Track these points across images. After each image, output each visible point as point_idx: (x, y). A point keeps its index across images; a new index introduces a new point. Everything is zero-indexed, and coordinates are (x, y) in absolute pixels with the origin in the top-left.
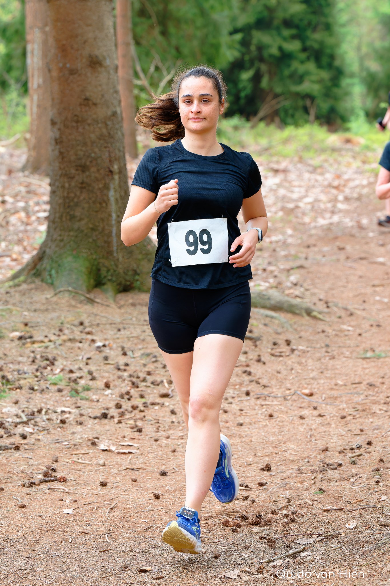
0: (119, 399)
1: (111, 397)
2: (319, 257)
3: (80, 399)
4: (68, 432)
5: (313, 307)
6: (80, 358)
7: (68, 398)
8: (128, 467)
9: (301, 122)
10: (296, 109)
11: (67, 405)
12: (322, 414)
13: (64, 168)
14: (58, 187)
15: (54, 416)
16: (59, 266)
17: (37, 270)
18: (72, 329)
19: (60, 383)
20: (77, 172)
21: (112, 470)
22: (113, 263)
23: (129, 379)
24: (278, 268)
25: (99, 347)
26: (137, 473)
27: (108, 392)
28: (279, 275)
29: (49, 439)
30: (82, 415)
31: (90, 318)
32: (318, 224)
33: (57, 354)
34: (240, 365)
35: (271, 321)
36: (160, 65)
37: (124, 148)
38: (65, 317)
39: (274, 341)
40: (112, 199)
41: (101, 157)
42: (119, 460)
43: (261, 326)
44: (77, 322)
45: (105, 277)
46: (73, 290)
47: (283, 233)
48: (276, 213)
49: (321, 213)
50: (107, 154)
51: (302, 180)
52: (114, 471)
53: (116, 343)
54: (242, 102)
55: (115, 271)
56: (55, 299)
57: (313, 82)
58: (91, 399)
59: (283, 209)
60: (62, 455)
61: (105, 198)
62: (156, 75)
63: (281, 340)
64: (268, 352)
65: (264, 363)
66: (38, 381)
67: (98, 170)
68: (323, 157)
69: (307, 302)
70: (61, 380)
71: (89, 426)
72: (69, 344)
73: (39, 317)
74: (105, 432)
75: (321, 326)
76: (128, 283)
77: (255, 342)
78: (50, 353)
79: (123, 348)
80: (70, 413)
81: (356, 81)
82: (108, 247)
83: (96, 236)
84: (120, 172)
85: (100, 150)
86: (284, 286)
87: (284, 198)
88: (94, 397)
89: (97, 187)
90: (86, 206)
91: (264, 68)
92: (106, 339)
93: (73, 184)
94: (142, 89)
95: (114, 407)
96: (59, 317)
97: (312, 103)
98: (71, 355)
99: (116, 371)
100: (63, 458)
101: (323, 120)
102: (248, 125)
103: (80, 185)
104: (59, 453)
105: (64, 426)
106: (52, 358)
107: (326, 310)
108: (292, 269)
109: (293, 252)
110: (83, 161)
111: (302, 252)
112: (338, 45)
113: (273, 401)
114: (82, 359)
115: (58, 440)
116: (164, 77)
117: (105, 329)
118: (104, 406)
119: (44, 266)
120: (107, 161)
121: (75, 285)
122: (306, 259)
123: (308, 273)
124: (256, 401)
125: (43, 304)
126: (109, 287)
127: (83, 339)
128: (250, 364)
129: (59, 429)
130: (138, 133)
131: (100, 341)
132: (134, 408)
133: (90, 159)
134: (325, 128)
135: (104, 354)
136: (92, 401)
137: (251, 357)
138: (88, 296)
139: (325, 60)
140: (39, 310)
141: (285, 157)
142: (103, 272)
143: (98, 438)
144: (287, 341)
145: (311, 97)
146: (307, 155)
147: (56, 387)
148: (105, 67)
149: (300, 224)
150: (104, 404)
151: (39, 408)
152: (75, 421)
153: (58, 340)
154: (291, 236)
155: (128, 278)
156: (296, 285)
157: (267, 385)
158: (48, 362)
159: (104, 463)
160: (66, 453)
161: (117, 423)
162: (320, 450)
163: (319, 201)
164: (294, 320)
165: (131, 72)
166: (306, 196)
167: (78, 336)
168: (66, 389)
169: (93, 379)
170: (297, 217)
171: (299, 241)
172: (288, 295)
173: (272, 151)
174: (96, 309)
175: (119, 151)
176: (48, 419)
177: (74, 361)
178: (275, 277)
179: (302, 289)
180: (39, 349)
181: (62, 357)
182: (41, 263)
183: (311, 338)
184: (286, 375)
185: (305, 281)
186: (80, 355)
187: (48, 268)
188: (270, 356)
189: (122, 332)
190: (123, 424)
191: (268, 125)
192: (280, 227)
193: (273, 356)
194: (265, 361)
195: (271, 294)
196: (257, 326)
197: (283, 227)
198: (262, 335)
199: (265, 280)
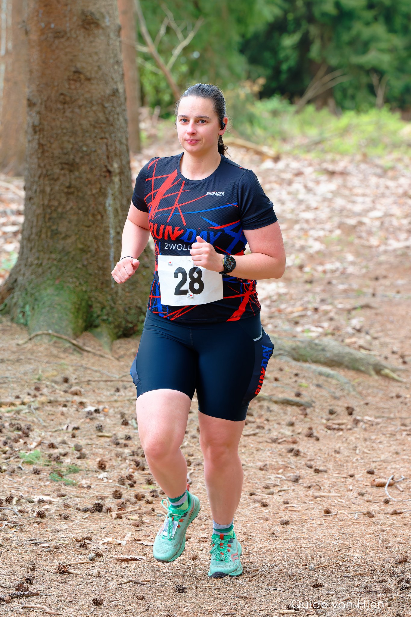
0: (117, 485)
1: (108, 482)
2: (391, 294)
3: (65, 485)
4: (48, 529)
5: (384, 363)
6: (65, 427)
7: (48, 483)
8: (131, 579)
9: (364, 106)
10: (357, 88)
11: (46, 492)
12: (399, 511)
13: (45, 166)
14: (36, 192)
15: (29, 507)
16: (36, 300)
17: (6, 305)
18: (53, 387)
19: (37, 461)
20: (62, 172)
21: (110, 583)
22: (109, 298)
23: (131, 458)
24: (335, 307)
25: (90, 413)
26: (143, 587)
27: (103, 475)
28: (336, 317)
29: (23, 539)
30: (67, 506)
31: (77, 373)
32: (390, 248)
33: (33, 422)
34: (285, 441)
35: (326, 381)
36: (173, 25)
37: (127, 139)
38: (43, 371)
39: (331, 408)
40: (110, 210)
41: (95, 151)
42: (119, 569)
43: (313, 388)
44: (59, 378)
45: (98, 316)
46: (55, 334)
47: (342, 260)
48: (331, 231)
49: (394, 232)
50: (104, 148)
51: (367, 186)
52: (113, 584)
53: (114, 407)
54: (284, 77)
55: (112, 308)
56: (29, 346)
57: (382, 51)
58: (79, 484)
59: (341, 226)
60: (41, 562)
61: (101, 208)
62: (166, 39)
63: (340, 407)
64: (323, 424)
65: (318, 439)
66: (7, 459)
67: (91, 169)
68: (396, 154)
69: (375, 355)
70: (38, 458)
71: (77, 521)
72: (49, 408)
73: (8, 370)
74: (100, 529)
75: (395, 389)
76: (131, 325)
77: (305, 409)
78: (23, 420)
79: (123, 415)
80: (50, 503)
82: (104, 275)
83: (87, 259)
84: (121, 173)
85: (94, 142)
86: (343, 332)
87: (341, 211)
88: (83, 482)
89: (89, 193)
90: (75, 218)
91: (314, 30)
92: (99, 403)
93: (57, 188)
94: (147, 58)
95: (111, 497)
96: (35, 370)
97: (380, 80)
98: (52, 422)
99: (115, 446)
100: (42, 565)
101: (395, 104)
102: (292, 109)
103: (66, 190)
104: (37, 558)
105: (43, 520)
106: (26, 428)
107: (402, 367)
108: (355, 309)
109: (355, 286)
110: (72, 157)
111: (368, 286)
113: (330, 492)
114: (67, 428)
115: (35, 540)
116: (179, 42)
117: (99, 389)
118: (97, 494)
119: (14, 301)
120: (105, 157)
121: (56, 327)
122: (374, 295)
123: (377, 314)
124: (307, 491)
125: (14, 352)
126: (104, 330)
127: (68, 401)
128: (298, 440)
129: (35, 525)
130: (141, 117)
131: (92, 405)
132: (139, 497)
133: (80, 155)
134: (398, 115)
135: (96, 423)
136: (82, 487)
137: (300, 431)
138: (75, 342)
139: (398, 22)
140: (8, 360)
141: (343, 154)
142: (96, 310)
143: (90, 539)
144: (348, 408)
145: (379, 72)
146: (373, 152)
147: (31, 468)
148: (103, 28)
149: (363, 246)
150: (97, 492)
151: (9, 496)
152: (58, 514)
153: (34, 402)
154: (353, 263)
155: (129, 318)
156: (359, 331)
157: (321, 468)
158: (20, 433)
159: (99, 573)
160: (45, 558)
161: (115, 519)
162: (396, 560)
163: (391, 215)
164: (357, 381)
165: (134, 35)
166: (373, 209)
167: (61, 397)
168: (45, 470)
169: (82, 457)
170: (360, 237)
171: (364, 271)
172: (349, 345)
173: (326, 145)
174: (87, 361)
175: (121, 143)
176: (21, 511)
177: (56, 431)
178: (331, 319)
179: (368, 338)
180: (7, 415)
181: (39, 425)
182: (11, 296)
183: (381, 405)
184: (348, 456)
185: (372, 325)
186: (64, 424)
187: (21, 303)
188: (326, 430)
189: (122, 393)
190: (124, 519)
191: (318, 109)
192: (337, 251)
193: (330, 429)
194: (318, 435)
195: (326, 344)
196: (307, 387)
197: (341, 251)
198: (314, 400)
199: (317, 324)
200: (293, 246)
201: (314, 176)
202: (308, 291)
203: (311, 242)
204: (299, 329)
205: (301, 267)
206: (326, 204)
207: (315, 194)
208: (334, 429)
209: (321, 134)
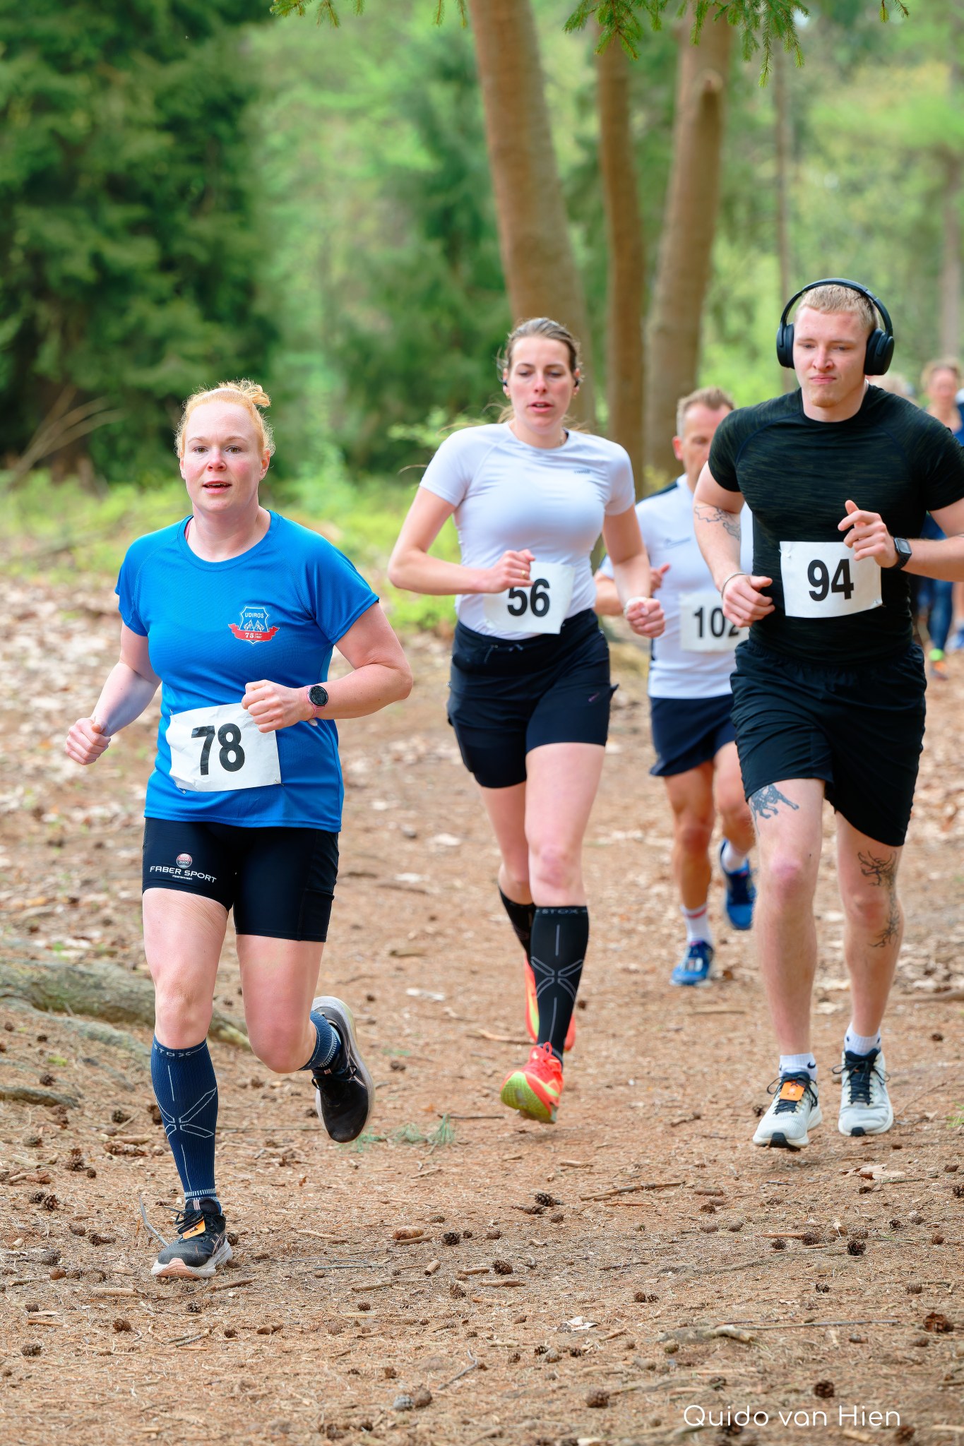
5: (225, 1013)
10: (139, 436)
24: (114, 897)
28: (117, 918)
34: (24, 1178)
35: (106, 1052)
39: (117, 1108)
43: (78, 1066)
47: (126, 796)
57: (191, 359)
63: (136, 1106)
64: (103, 1142)
65: (93, 1175)
75: (249, 1069)
77: (63, 1112)
81: (316, 359)
86: (134, 949)
91: (46, 314)
102: (5, 478)
112: (263, 255)
128: (51, 1175)
137: (54, 1157)
139: (225, 297)
157: (103, 1235)
173: (81, 555)
178: (107, 923)
188: (109, 1154)
191: (57, 480)
192: (113, 778)
193: (116, 1153)
194: (94, 1167)
195: (101, 972)
196: (64, 1065)
197: (123, 778)
198: (82, 1092)
199: (79, 933)
200: (20, 766)
201: (57, 621)
202: (54, 863)
203: (56, 760)
204: (40, 942)
205: (38, 813)
206: (86, 680)
207: (62, 659)
208: (126, 1153)
209: (65, 532)
